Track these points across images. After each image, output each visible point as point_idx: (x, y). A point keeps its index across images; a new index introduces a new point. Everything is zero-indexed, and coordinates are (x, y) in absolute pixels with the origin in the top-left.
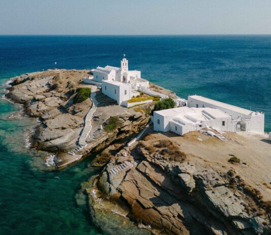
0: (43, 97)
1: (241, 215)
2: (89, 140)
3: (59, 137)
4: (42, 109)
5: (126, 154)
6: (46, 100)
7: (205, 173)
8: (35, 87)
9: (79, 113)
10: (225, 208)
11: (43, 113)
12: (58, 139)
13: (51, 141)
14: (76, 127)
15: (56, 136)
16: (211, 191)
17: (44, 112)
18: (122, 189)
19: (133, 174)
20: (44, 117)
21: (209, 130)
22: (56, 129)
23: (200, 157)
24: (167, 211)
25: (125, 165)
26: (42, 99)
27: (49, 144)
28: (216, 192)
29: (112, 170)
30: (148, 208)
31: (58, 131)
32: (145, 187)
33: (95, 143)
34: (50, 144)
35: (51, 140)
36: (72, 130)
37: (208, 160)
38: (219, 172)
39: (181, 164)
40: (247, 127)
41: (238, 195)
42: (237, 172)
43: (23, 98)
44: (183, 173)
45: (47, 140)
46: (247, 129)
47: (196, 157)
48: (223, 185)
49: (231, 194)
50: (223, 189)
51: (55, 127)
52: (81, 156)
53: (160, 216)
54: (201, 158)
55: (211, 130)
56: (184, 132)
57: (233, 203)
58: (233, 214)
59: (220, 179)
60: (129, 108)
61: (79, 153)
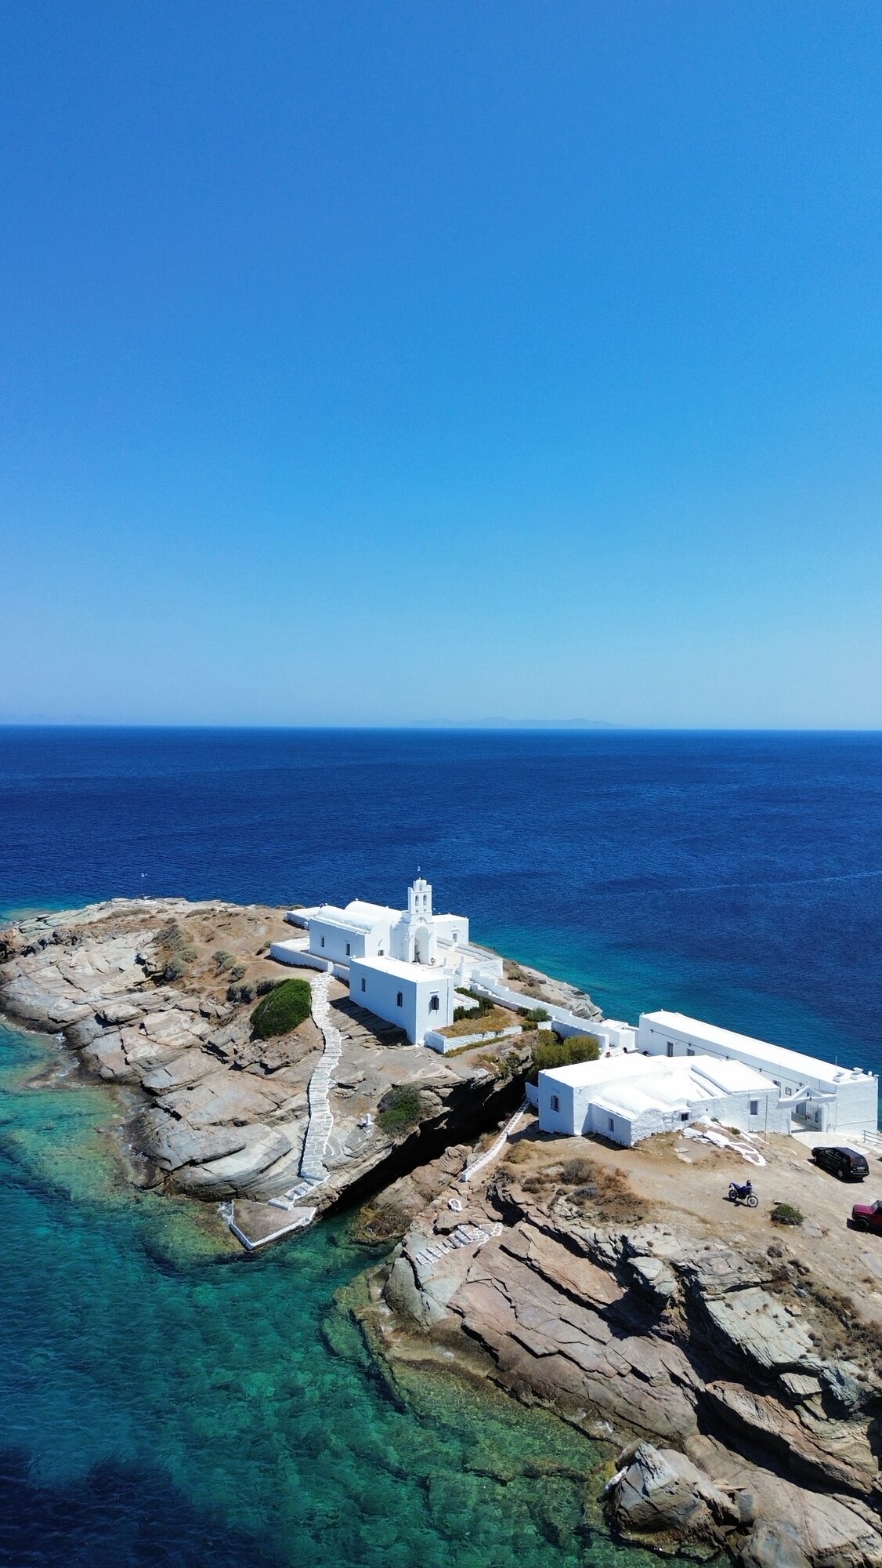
0: (133, 1011)
1: (803, 1360)
2: (332, 1162)
3: (230, 1153)
4: (140, 1055)
5: (459, 1205)
6: (148, 1020)
7: (705, 1254)
8: (90, 971)
9: (283, 1070)
10: (762, 1345)
11: (148, 1070)
12: (229, 1160)
13: (208, 1166)
14: (282, 1119)
15: (222, 1150)
16: (721, 1303)
17: (148, 1065)
18: (463, 1305)
19: (491, 1263)
20: (153, 1083)
21: (711, 1129)
22: (214, 1124)
23: (687, 1208)
24: (600, 1360)
25: (462, 1237)
26: (134, 1017)
27: (201, 1174)
28: (736, 1304)
29: (424, 1252)
30: (544, 1355)
31: (221, 1133)
32: (530, 1297)
33: (353, 1172)
34: (206, 1175)
35: (205, 1161)
36: (268, 1129)
37: (709, 1218)
38: (744, 1251)
39: (635, 1232)
40: (826, 1118)
41: (796, 1310)
42: (792, 1250)
43: (53, 1013)
44: (641, 1255)
45: (193, 1163)
46: (824, 1125)
47: (677, 1209)
48: (756, 1284)
49: (777, 1309)
50: (755, 1296)
51: (205, 1119)
52: (314, 1210)
53: (582, 1374)
54: (691, 1214)
55: (716, 1131)
56: (635, 1137)
57: (782, 1331)
58: (782, 1360)
59: (746, 1267)
60: (448, 1055)
61: (306, 1202)
